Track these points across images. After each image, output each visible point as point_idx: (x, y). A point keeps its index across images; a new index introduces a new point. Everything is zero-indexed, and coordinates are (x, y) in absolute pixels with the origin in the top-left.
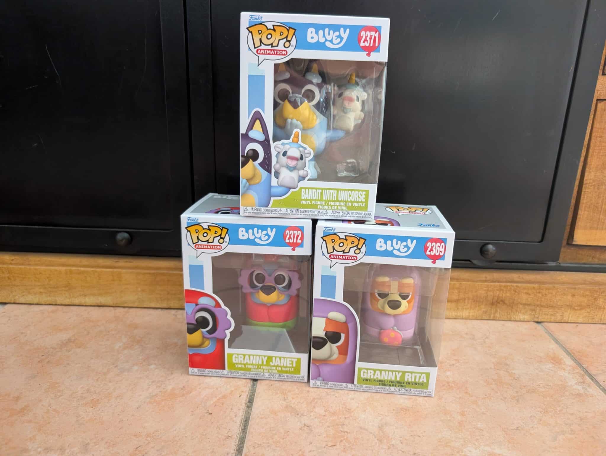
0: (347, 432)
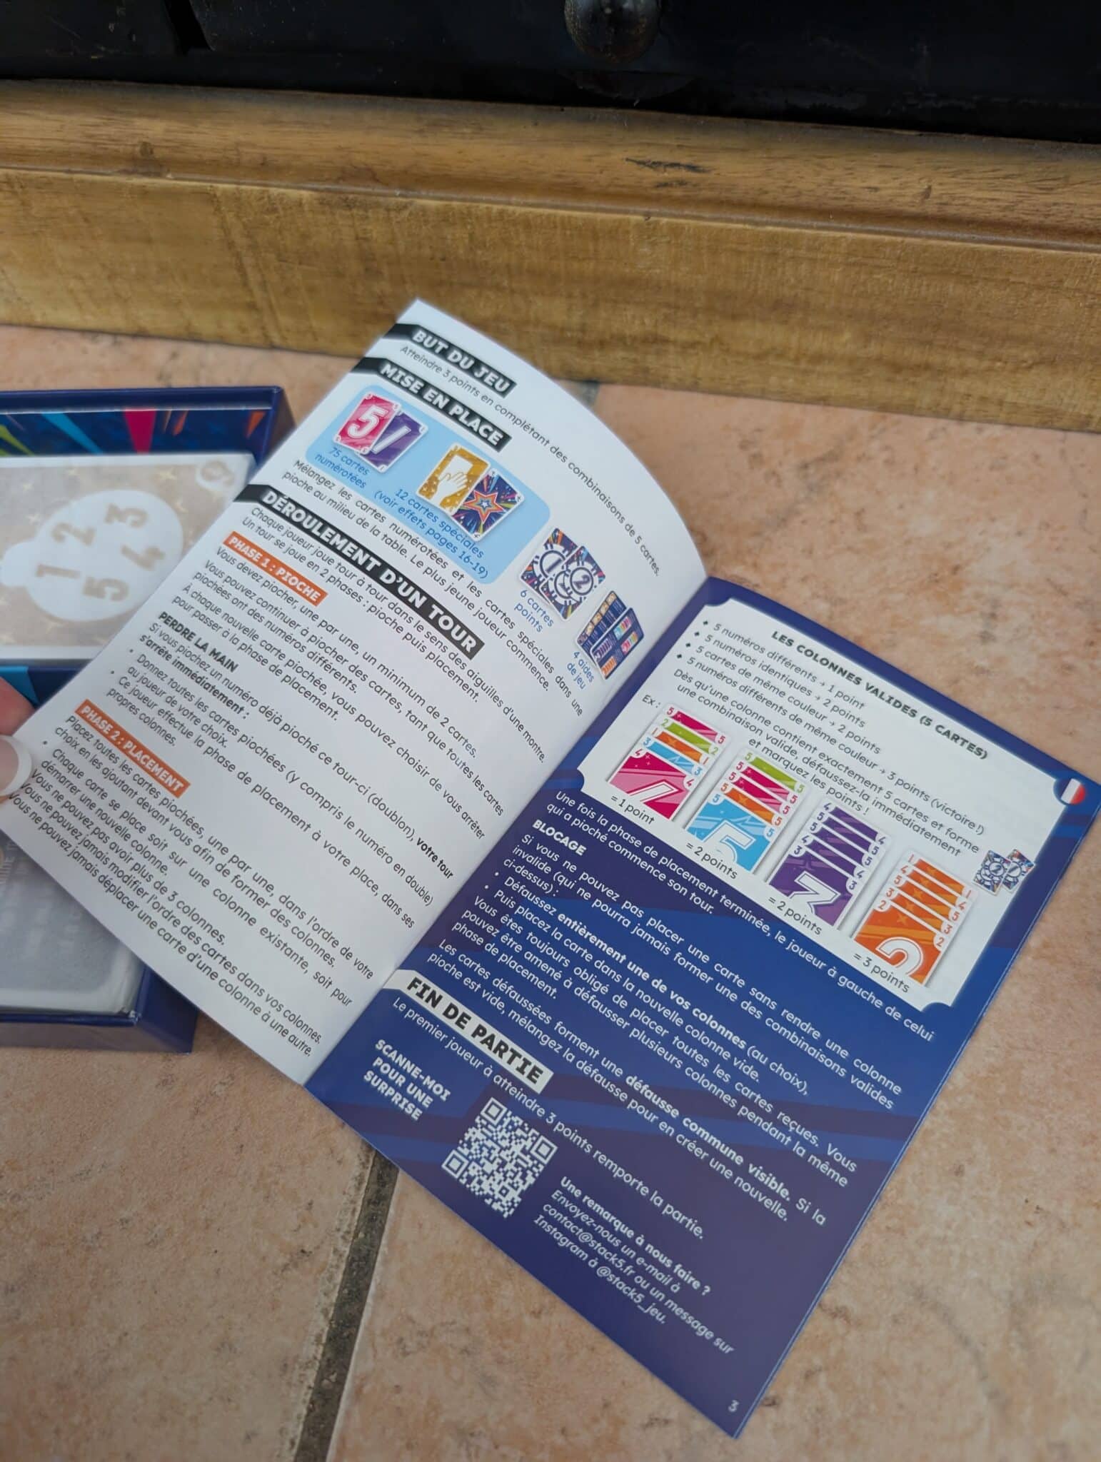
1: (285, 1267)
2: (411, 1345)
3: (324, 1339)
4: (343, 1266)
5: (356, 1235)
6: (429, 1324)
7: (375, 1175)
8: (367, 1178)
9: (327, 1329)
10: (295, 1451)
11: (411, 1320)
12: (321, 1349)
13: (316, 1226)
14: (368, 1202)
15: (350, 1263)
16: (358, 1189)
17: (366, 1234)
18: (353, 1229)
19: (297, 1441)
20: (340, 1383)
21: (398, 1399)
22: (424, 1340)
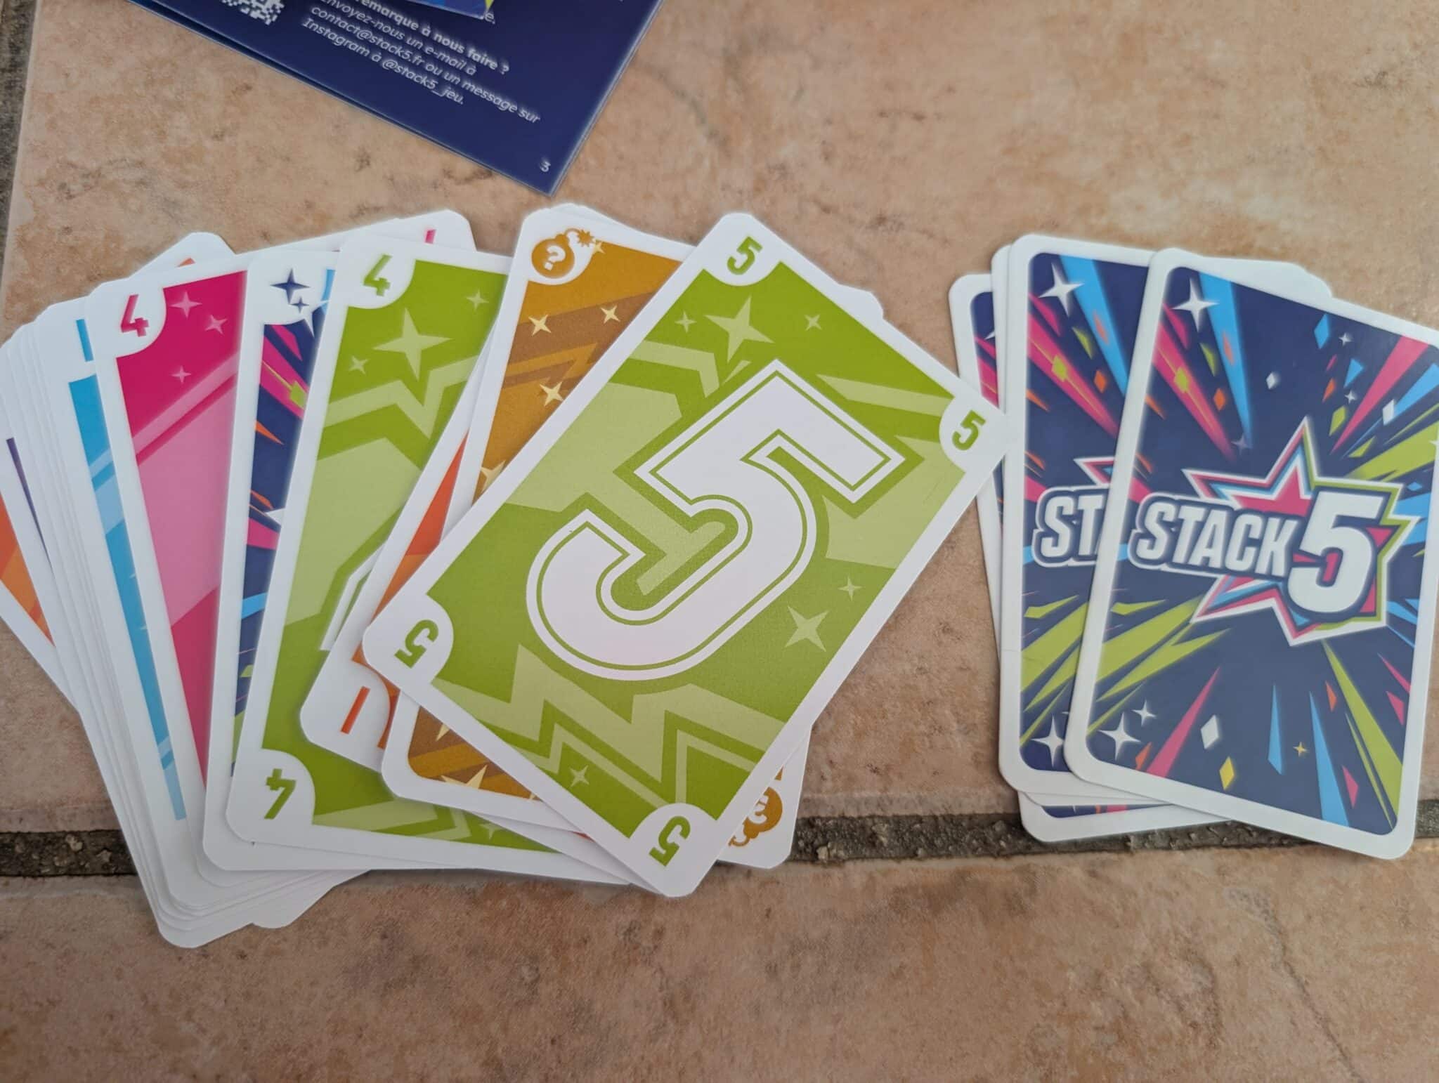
6: (93, 165)
11: (72, 165)
21: (69, 239)
22: (91, 181)
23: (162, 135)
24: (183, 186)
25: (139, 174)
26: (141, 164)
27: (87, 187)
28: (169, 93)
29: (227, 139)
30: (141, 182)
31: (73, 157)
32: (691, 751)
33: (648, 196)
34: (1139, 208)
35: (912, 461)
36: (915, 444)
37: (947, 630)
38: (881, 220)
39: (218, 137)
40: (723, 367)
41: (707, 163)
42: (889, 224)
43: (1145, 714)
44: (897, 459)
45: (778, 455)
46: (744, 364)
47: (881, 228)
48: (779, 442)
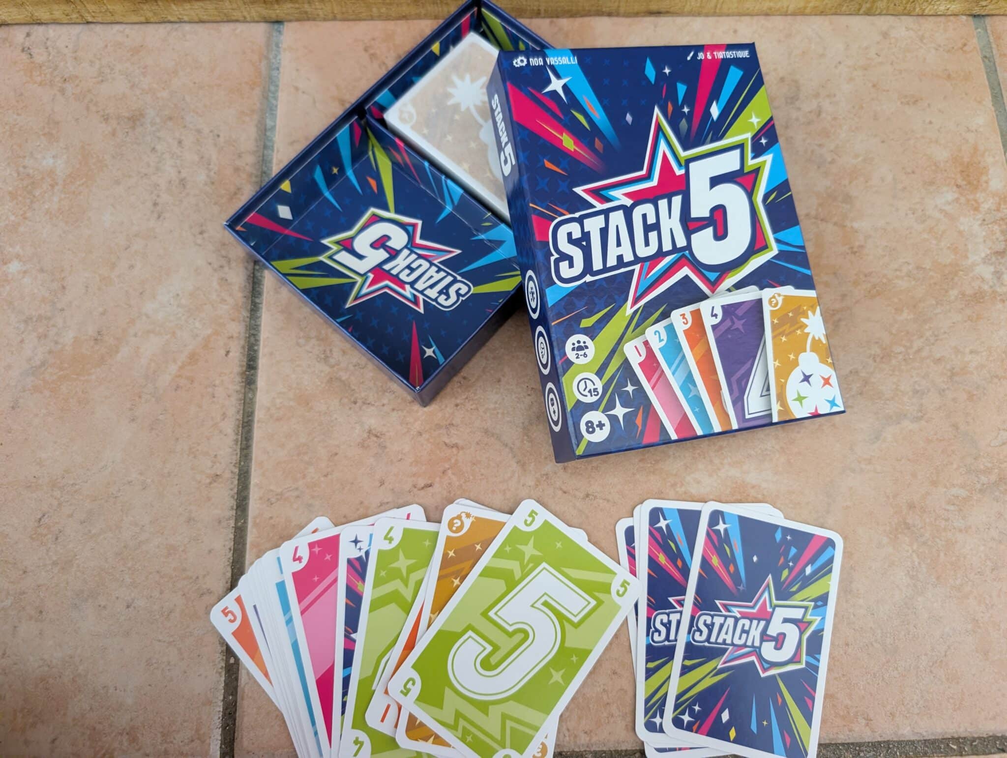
0: (456, 446)
1: (210, 483)
2: (273, 500)
3: (235, 507)
4: (237, 477)
5: (240, 464)
6: (279, 490)
7: (244, 438)
8: (240, 439)
9: (235, 503)
10: (232, 552)
11: (272, 491)
12: (234, 512)
13: (221, 463)
14: (242, 449)
15: (239, 475)
16: (236, 444)
17: (245, 463)
18: (238, 461)
19: (232, 548)
20: (245, 522)
21: (272, 521)
22: (279, 497)
23: (304, 477)
24: (313, 497)
25: (296, 493)
26: (297, 489)
27: (278, 500)
28: (306, 458)
29: (330, 477)
30: (298, 497)
31: (272, 487)
32: (512, 728)
33: (493, 492)
34: (698, 482)
35: (600, 603)
36: (601, 596)
37: (615, 673)
38: (588, 495)
39: (326, 476)
40: (523, 567)
41: (516, 475)
42: (591, 497)
43: (697, 708)
44: (593, 603)
45: (546, 604)
46: (531, 565)
47: (587, 499)
48: (545, 598)
